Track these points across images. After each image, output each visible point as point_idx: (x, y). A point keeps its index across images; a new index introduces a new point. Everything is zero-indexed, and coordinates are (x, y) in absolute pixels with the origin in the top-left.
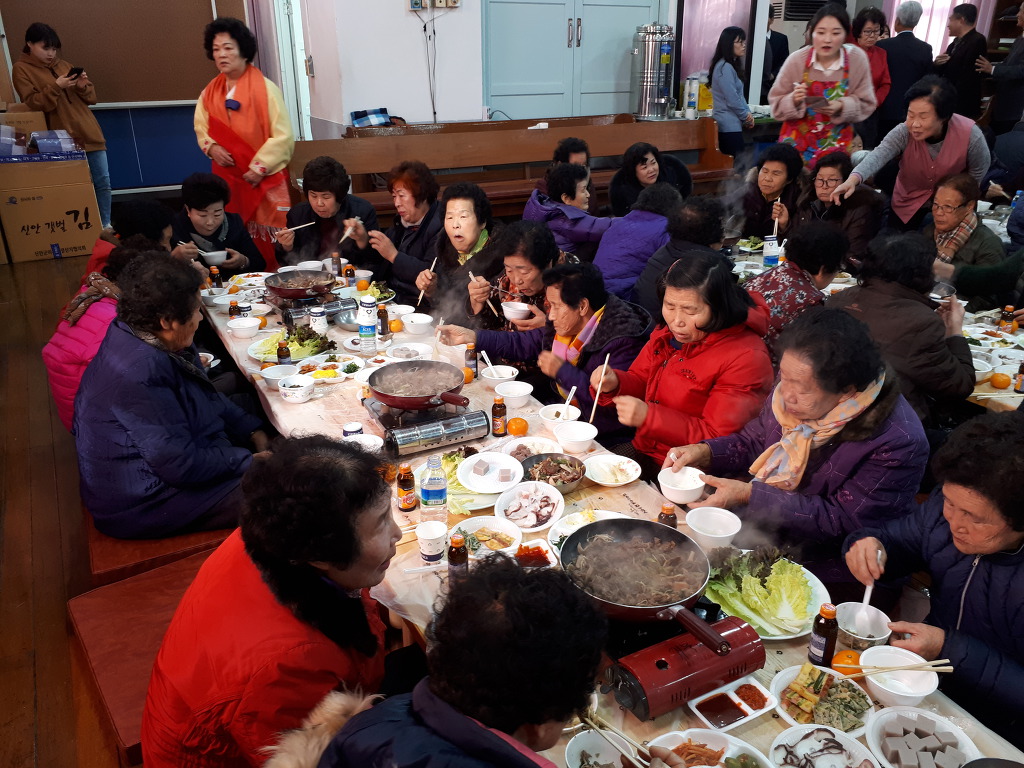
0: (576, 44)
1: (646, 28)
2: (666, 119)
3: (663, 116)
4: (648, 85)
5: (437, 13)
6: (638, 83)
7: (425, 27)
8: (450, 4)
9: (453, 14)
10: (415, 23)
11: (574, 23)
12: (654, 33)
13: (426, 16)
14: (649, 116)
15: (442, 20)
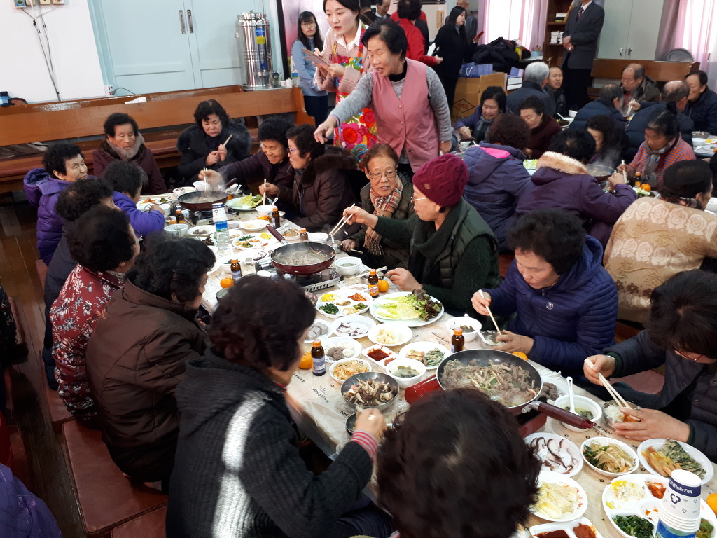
0: (189, 31)
1: (243, 16)
2: (270, 88)
3: (267, 86)
4: (251, 61)
5: (44, 10)
6: (244, 61)
7: (34, 21)
8: (54, 2)
9: (59, 10)
10: (23, 19)
11: (185, 14)
12: (250, 20)
13: (34, 12)
14: (257, 87)
15: (51, 15)
